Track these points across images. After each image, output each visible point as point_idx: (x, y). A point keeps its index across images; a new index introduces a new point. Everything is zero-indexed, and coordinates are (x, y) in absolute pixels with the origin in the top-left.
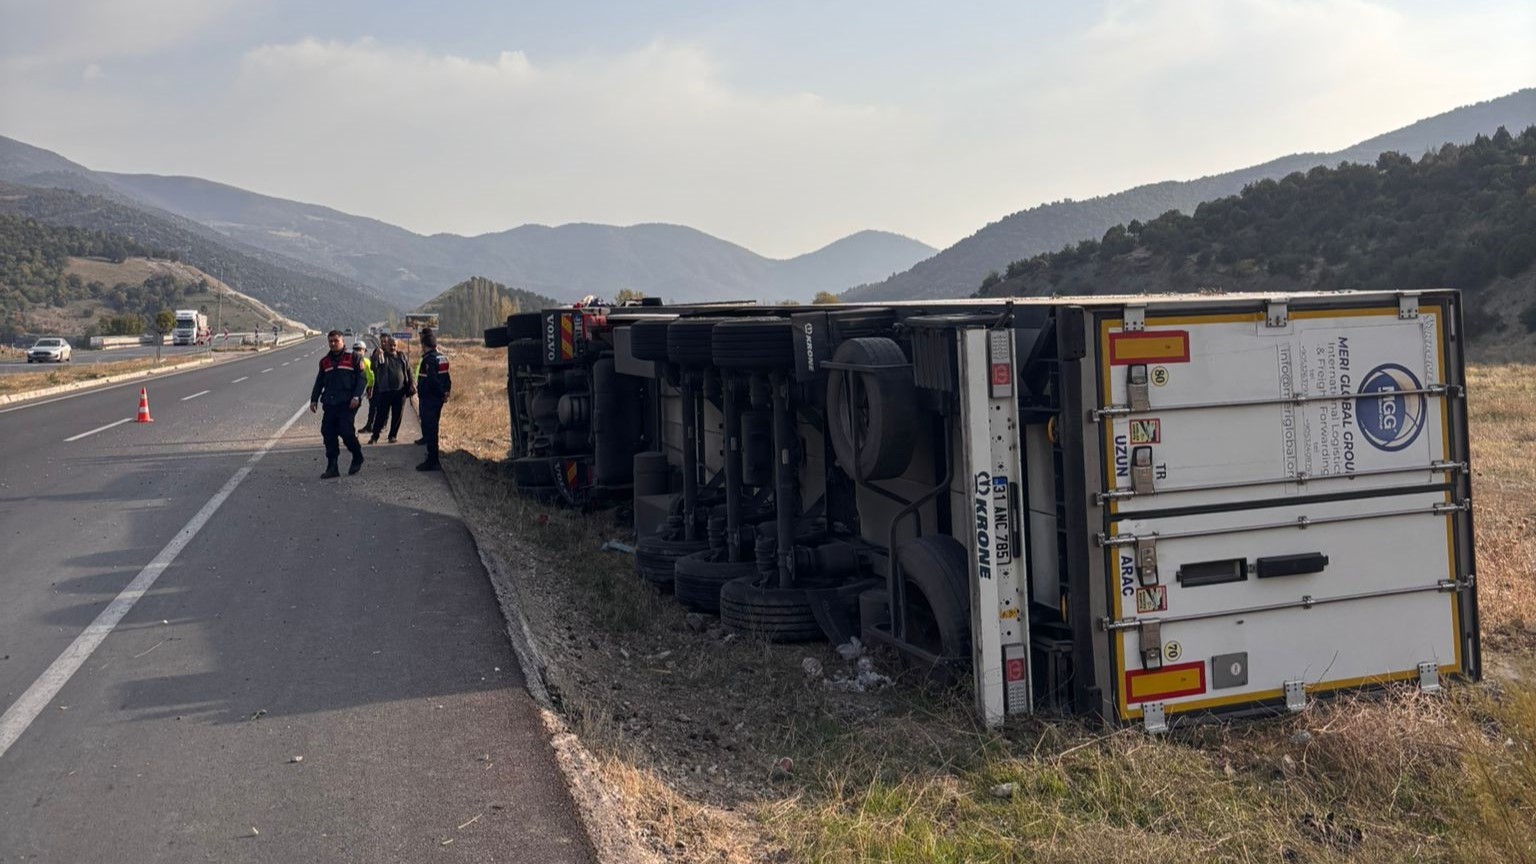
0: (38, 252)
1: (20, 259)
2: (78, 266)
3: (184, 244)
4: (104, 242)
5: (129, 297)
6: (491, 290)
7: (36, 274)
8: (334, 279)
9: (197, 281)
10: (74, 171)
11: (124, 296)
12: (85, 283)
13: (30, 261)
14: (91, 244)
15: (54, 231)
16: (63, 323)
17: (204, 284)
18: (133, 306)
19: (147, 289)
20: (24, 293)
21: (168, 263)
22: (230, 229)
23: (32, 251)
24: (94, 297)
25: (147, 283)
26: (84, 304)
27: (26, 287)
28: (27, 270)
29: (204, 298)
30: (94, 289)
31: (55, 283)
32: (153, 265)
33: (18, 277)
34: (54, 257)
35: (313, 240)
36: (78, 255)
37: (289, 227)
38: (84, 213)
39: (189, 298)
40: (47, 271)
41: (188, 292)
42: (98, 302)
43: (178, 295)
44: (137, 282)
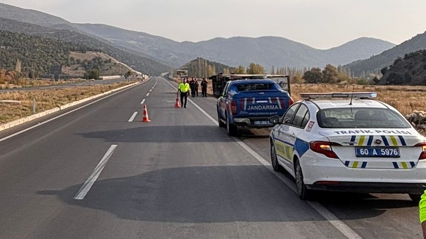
0: (62, 50)
1: (57, 52)
2: (73, 54)
3: (101, 46)
4: (80, 47)
5: (88, 64)
6: (205, 62)
7: (62, 56)
8: (149, 57)
9: (108, 59)
10: (67, 24)
11: (87, 63)
12: (75, 59)
13: (60, 53)
14: (76, 47)
15: (66, 43)
16: (70, 72)
17: (110, 59)
18: (89, 66)
19: (93, 61)
20: (59, 62)
21: (99, 53)
22: (115, 41)
23: (60, 50)
24: (78, 64)
25: (93, 59)
26: (75, 66)
27: (59, 61)
28: (59, 56)
29: (110, 64)
30: (78, 61)
31: (67, 59)
32: (94, 53)
33: (57, 58)
34: (66, 52)
35: (141, 44)
36: (73, 51)
37: (133, 40)
38: (72, 37)
39: (106, 64)
40: (65, 56)
41: (106, 62)
42: (79, 65)
43: (103, 63)
44: (90, 59)
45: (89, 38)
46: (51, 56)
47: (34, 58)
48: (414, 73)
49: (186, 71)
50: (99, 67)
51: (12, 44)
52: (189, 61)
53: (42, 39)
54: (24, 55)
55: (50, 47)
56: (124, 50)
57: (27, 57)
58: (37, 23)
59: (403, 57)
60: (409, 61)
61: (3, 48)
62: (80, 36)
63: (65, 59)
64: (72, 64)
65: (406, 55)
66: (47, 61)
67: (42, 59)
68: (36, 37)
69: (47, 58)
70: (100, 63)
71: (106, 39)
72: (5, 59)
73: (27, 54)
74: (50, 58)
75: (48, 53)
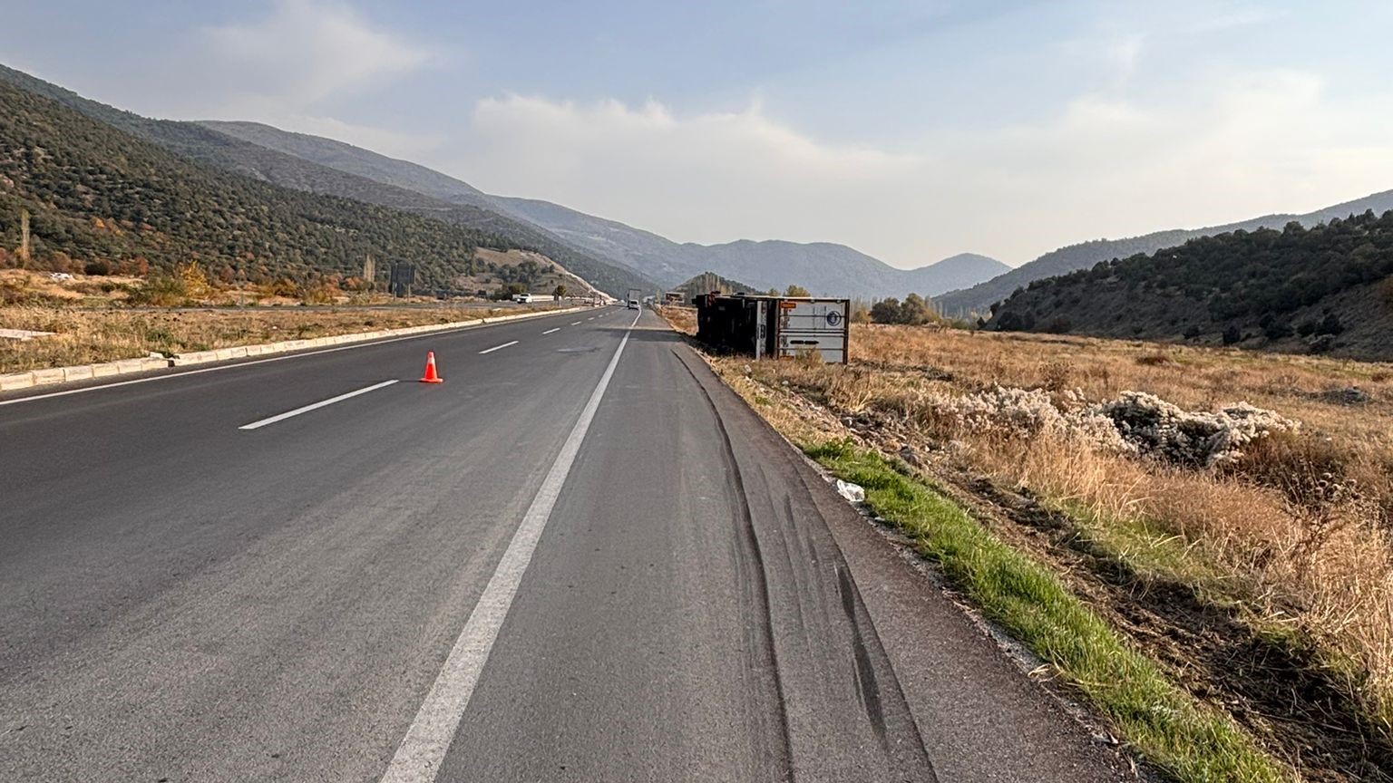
0: (461, 243)
1: (451, 247)
2: (482, 253)
3: (540, 242)
4: (497, 239)
5: (511, 272)
6: (716, 280)
7: (459, 256)
8: (624, 268)
9: (549, 266)
10: (475, 195)
11: (507, 272)
12: (486, 263)
13: (457, 249)
14: (489, 240)
15: (469, 232)
16: (475, 286)
17: (552, 267)
18: (513, 278)
19: (520, 269)
20: (454, 267)
21: (532, 254)
22: (566, 234)
23: (458, 243)
24: (491, 271)
25: (520, 265)
26: (486, 275)
27: (455, 264)
28: (455, 254)
29: (551, 275)
30: (492, 267)
31: (470, 262)
32: (523, 254)
33: (450, 258)
34: (469, 248)
35: (613, 243)
36: (482, 247)
37: (599, 234)
38: (484, 221)
39: (542, 276)
40: (466, 255)
41: (543, 271)
42: (493, 274)
43: (538, 274)
44: (515, 264)
45: (518, 225)
46: (439, 253)
49: (683, 295)
50: (530, 280)
51: (360, 227)
52: (690, 277)
53: (422, 220)
54: (384, 248)
55: (439, 237)
56: (582, 252)
58: (416, 189)
61: (340, 233)
62: (500, 220)
64: (479, 272)
66: (430, 263)
67: (420, 259)
68: (410, 215)
69: (430, 258)
70: (531, 273)
71: (550, 230)
72: (342, 253)
74: (436, 256)
75: (434, 247)
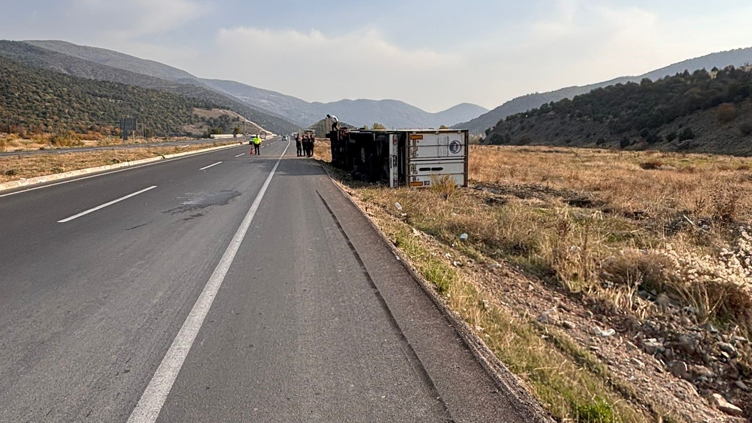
1: (179, 108)
2: (197, 111)
3: (230, 104)
4: (205, 103)
5: (214, 121)
7: (184, 113)
8: (280, 117)
9: (236, 117)
10: (192, 79)
11: (212, 122)
12: (200, 117)
13: (182, 109)
14: (201, 104)
15: (189, 99)
16: (194, 130)
17: (238, 118)
18: (216, 125)
19: (220, 119)
20: (181, 120)
21: (226, 111)
22: (245, 99)
23: (182, 106)
24: (203, 121)
25: (220, 117)
27: (181, 118)
28: (181, 112)
30: (203, 119)
31: (190, 116)
32: (221, 111)
33: (179, 114)
34: (189, 108)
35: (273, 103)
36: (197, 107)
37: (264, 98)
38: (197, 93)
39: (234, 123)
40: (187, 112)
41: (233, 120)
42: (204, 123)
43: (230, 122)
44: (216, 117)
45: (217, 95)
46: (171, 112)
47: (151, 115)
48: (513, 134)
49: (314, 131)
50: (226, 125)
51: (123, 98)
52: (318, 121)
53: (160, 93)
54: (139, 110)
55: (171, 103)
56: (255, 109)
57: (142, 113)
58: (157, 76)
59: (504, 119)
60: (509, 122)
61: (112, 102)
62: (207, 92)
63: (188, 116)
64: (195, 122)
65: (507, 117)
66: (166, 118)
67: (160, 115)
68: (153, 90)
69: (166, 115)
70: (227, 121)
71: (236, 97)
72: (113, 114)
73: (142, 110)
74: (170, 114)
75: (168, 108)
